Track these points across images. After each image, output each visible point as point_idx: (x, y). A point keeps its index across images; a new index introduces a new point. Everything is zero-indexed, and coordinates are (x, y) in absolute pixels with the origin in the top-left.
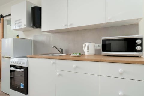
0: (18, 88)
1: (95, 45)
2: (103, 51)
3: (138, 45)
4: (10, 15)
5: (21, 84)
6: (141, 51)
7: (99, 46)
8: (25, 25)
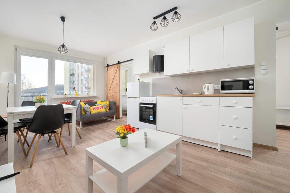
0: (147, 120)
1: (214, 86)
2: (221, 90)
3: (250, 85)
4: (133, 60)
5: (150, 117)
6: (253, 89)
7: (218, 87)
8: (148, 71)
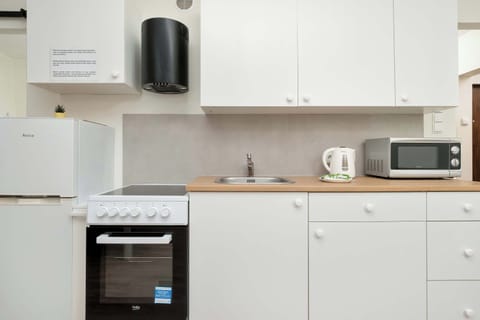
0: (138, 308)
3: (453, 156)
5: (157, 288)
6: (459, 167)
